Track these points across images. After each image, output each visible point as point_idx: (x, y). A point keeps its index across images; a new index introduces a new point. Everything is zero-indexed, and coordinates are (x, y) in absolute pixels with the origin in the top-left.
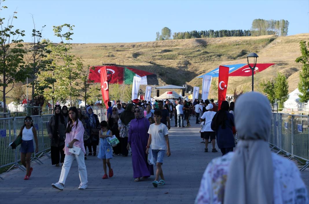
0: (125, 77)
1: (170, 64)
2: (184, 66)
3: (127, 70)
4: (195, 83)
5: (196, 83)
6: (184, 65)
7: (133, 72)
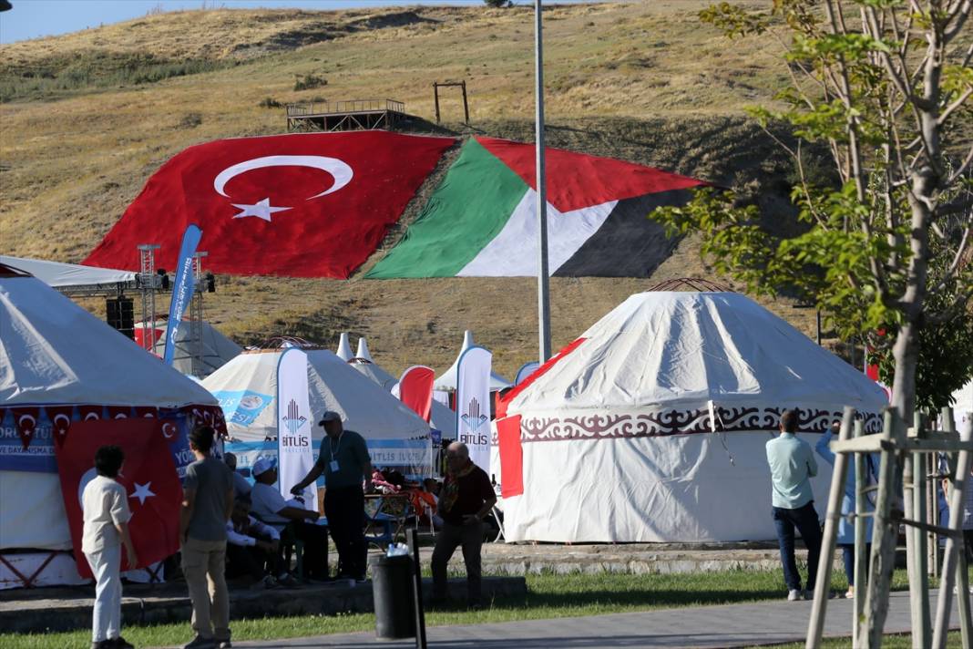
7: (513, 175)
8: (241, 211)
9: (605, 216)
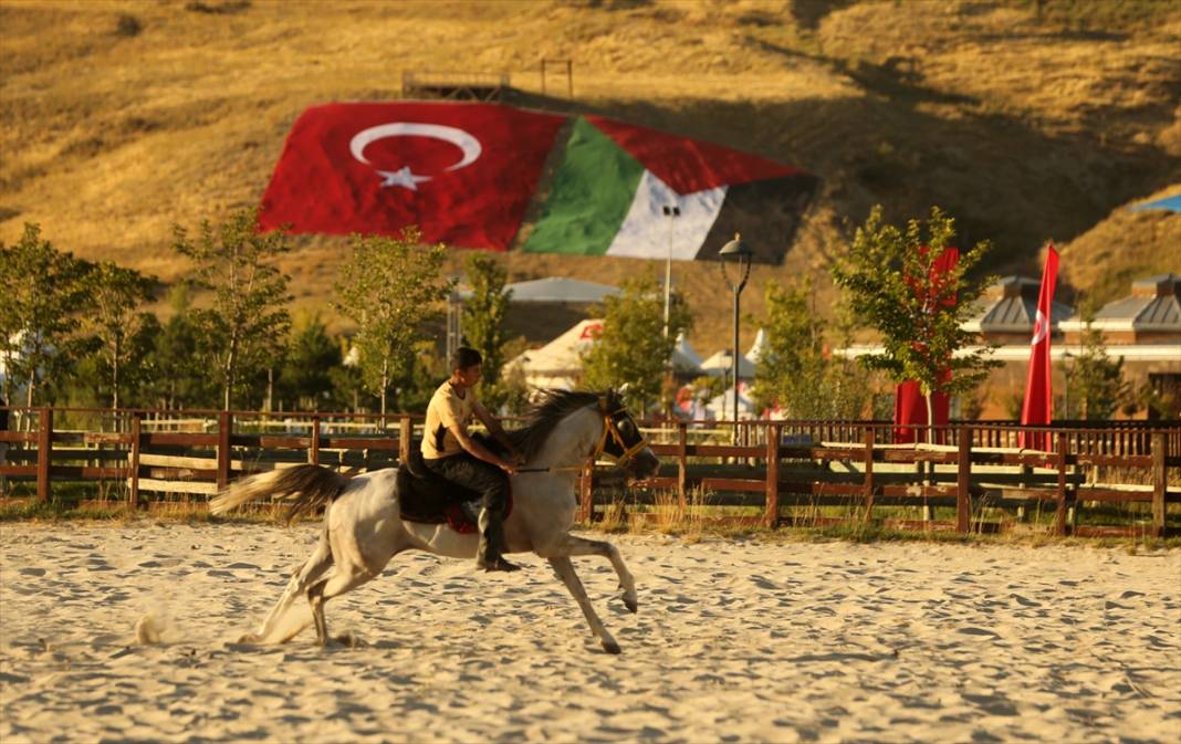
0: (544, 197)
1: (1035, 83)
2: (1148, 99)
3: (583, 141)
4: (1100, 251)
5: (1107, 255)
6: (1152, 93)
7: (629, 156)
8: (385, 179)
9: (720, 202)
